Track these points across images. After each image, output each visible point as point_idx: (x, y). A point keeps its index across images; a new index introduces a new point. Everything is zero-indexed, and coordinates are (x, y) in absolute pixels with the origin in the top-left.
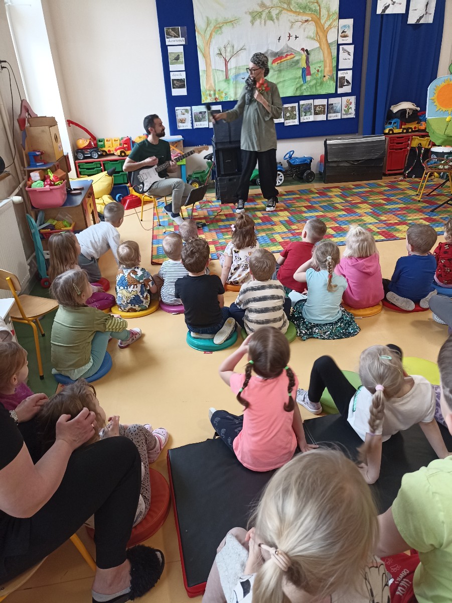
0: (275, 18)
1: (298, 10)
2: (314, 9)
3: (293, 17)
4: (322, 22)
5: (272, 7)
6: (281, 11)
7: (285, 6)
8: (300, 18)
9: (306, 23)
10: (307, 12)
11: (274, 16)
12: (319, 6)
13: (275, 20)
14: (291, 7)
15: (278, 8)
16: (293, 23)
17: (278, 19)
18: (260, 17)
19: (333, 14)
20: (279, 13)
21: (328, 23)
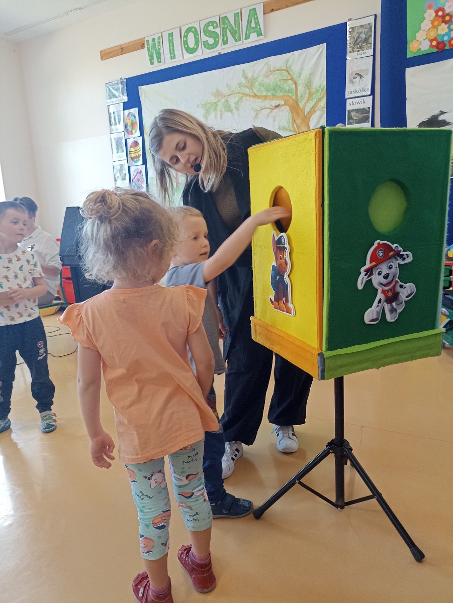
0: (234, 108)
1: (264, 94)
2: (288, 88)
3: (258, 103)
4: (301, 105)
5: (229, 95)
6: (242, 97)
7: (247, 91)
8: (267, 103)
9: (276, 110)
10: (277, 95)
11: (233, 106)
12: (295, 83)
13: (235, 111)
14: (255, 91)
15: (238, 94)
16: (257, 112)
17: (237, 108)
18: (215, 109)
19: (317, 91)
20: (239, 101)
21: (310, 105)
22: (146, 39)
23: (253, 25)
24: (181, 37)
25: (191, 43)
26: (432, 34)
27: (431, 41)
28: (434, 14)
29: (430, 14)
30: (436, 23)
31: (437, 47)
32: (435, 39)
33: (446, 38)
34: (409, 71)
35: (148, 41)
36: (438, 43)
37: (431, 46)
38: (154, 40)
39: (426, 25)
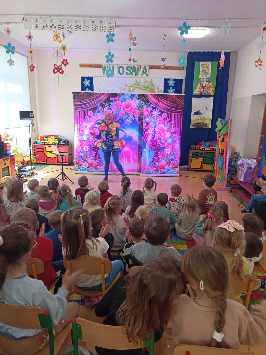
22: (102, 65)
23: (145, 71)
24: (117, 68)
25: (121, 71)
26: (199, 90)
27: (199, 92)
28: (200, 85)
29: (199, 85)
30: (200, 88)
31: (200, 94)
32: (200, 92)
33: (202, 92)
34: (193, 98)
35: (103, 66)
36: (200, 93)
37: (199, 93)
38: (105, 66)
39: (198, 87)
